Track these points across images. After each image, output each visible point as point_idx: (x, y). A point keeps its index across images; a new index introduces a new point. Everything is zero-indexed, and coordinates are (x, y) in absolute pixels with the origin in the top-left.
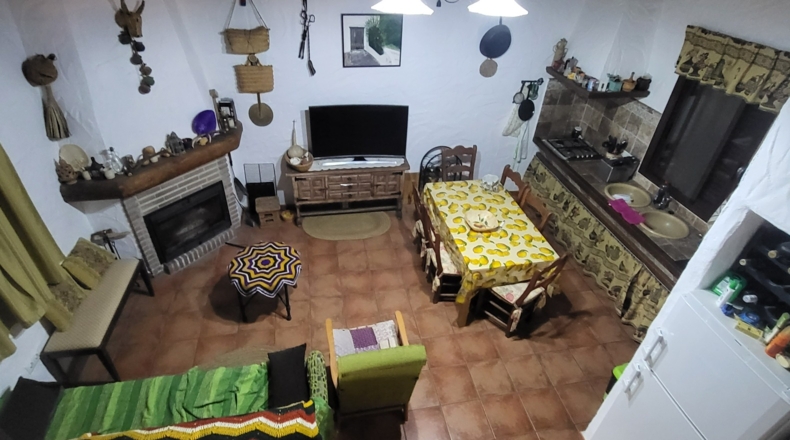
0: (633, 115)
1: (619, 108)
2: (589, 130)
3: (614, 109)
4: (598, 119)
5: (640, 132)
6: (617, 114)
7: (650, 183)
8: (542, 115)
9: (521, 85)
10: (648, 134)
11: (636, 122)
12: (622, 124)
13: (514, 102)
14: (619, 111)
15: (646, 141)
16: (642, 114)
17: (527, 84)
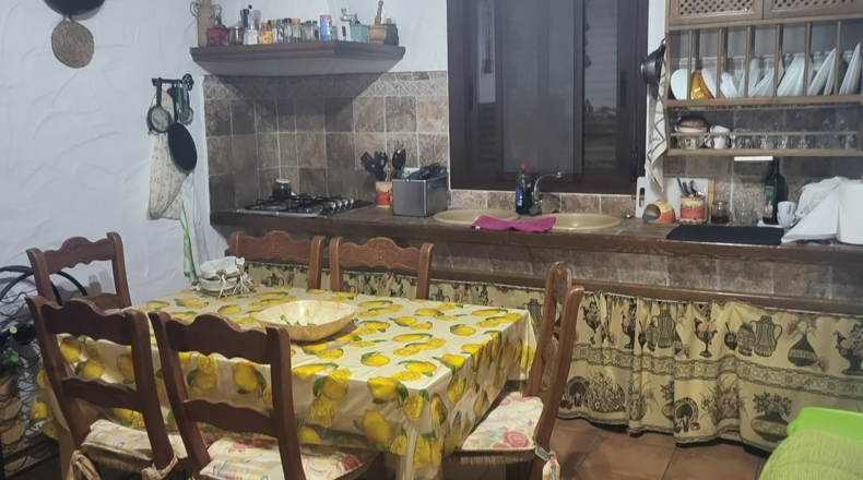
0: (391, 101)
1: (355, 103)
2: (306, 174)
3: (345, 111)
4: (316, 145)
5: (419, 122)
6: (355, 114)
7: (485, 193)
8: (212, 160)
9: (154, 89)
10: (437, 116)
11: (403, 109)
12: (378, 127)
13: (152, 128)
14: (358, 108)
15: (441, 129)
16: (410, 89)
17: (166, 87)
